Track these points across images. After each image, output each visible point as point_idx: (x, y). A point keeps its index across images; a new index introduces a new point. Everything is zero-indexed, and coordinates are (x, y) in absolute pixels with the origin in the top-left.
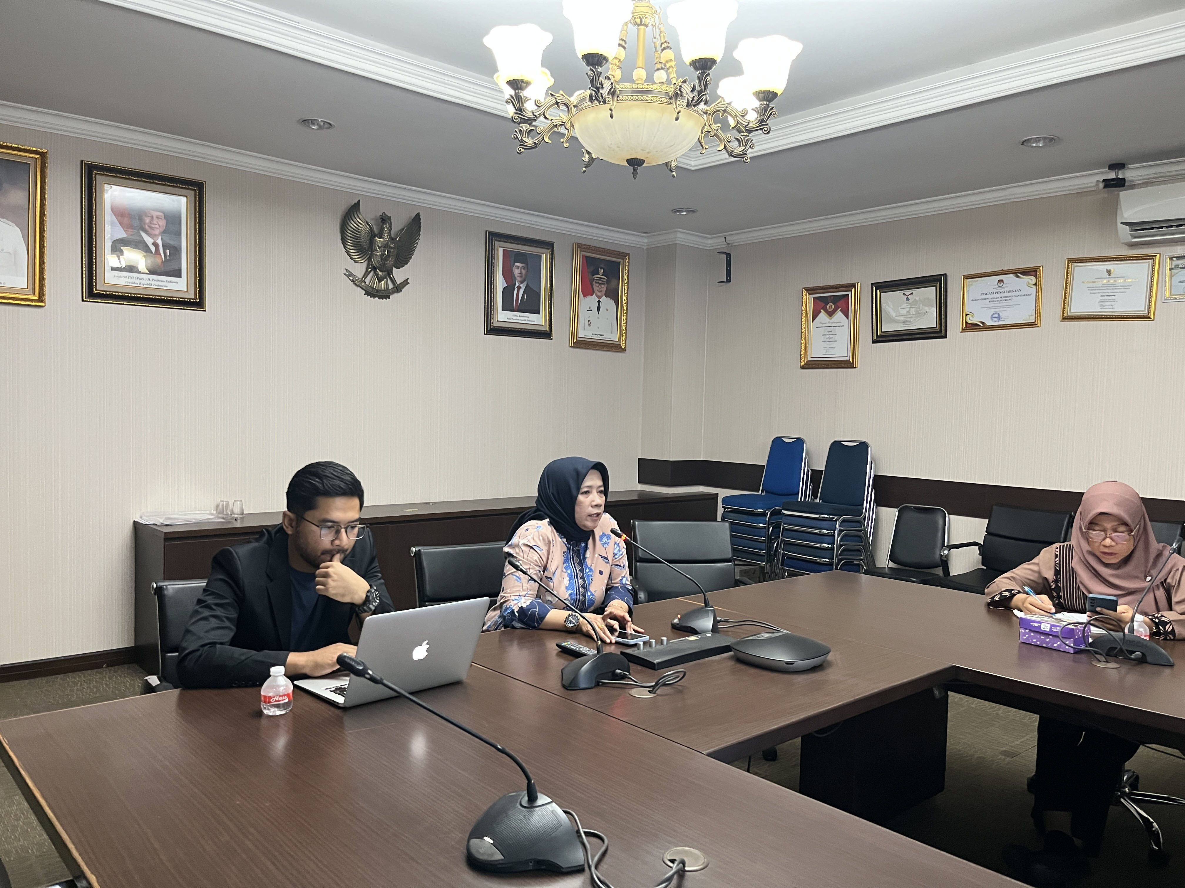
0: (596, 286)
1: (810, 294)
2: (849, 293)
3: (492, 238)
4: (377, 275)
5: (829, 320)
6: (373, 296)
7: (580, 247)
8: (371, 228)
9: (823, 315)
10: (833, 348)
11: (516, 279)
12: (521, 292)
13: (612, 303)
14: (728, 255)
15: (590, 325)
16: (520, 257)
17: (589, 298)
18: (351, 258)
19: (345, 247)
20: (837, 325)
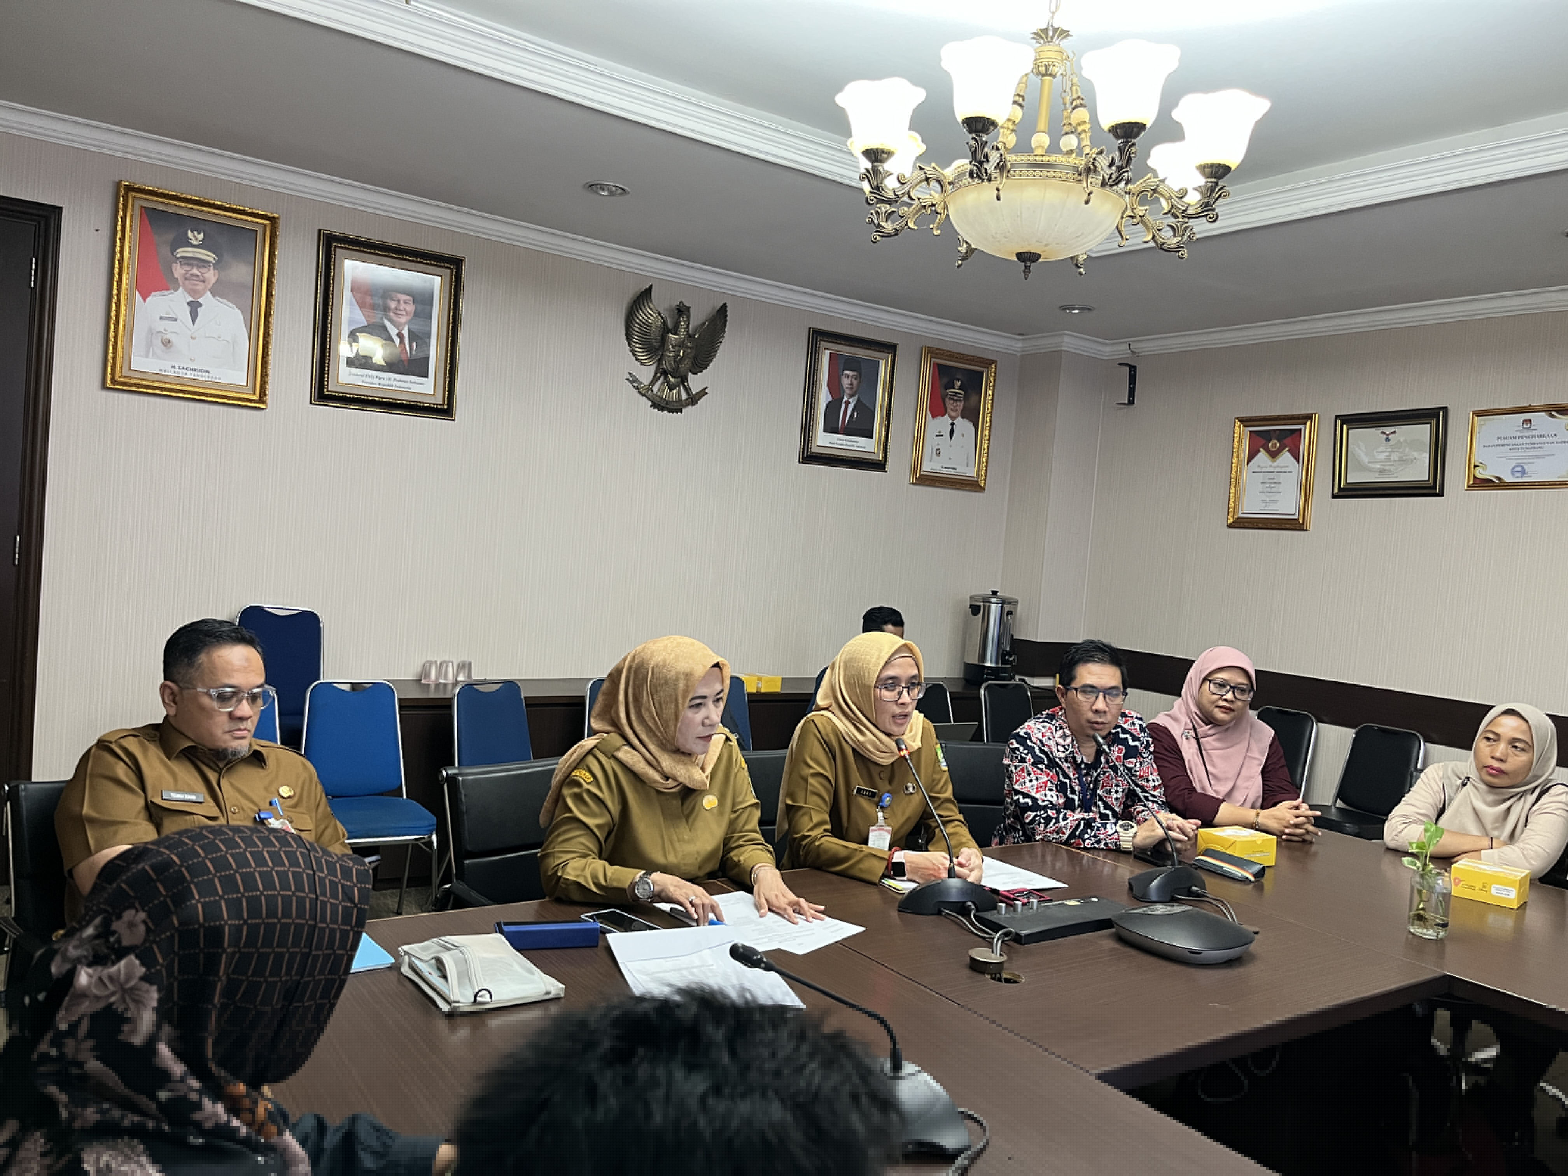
0: (949, 404)
1: (1245, 426)
2: (1302, 427)
3: (817, 336)
4: (668, 382)
5: (1271, 463)
6: (662, 409)
7: (932, 351)
8: (664, 322)
9: (1262, 455)
10: (1275, 502)
11: (844, 392)
12: (850, 408)
13: (970, 426)
14: (1133, 369)
15: (938, 455)
16: (852, 363)
17: (940, 419)
18: (637, 359)
19: (630, 345)
20: (1283, 470)
